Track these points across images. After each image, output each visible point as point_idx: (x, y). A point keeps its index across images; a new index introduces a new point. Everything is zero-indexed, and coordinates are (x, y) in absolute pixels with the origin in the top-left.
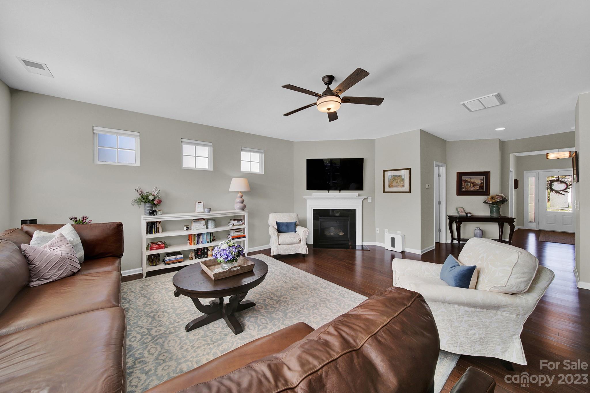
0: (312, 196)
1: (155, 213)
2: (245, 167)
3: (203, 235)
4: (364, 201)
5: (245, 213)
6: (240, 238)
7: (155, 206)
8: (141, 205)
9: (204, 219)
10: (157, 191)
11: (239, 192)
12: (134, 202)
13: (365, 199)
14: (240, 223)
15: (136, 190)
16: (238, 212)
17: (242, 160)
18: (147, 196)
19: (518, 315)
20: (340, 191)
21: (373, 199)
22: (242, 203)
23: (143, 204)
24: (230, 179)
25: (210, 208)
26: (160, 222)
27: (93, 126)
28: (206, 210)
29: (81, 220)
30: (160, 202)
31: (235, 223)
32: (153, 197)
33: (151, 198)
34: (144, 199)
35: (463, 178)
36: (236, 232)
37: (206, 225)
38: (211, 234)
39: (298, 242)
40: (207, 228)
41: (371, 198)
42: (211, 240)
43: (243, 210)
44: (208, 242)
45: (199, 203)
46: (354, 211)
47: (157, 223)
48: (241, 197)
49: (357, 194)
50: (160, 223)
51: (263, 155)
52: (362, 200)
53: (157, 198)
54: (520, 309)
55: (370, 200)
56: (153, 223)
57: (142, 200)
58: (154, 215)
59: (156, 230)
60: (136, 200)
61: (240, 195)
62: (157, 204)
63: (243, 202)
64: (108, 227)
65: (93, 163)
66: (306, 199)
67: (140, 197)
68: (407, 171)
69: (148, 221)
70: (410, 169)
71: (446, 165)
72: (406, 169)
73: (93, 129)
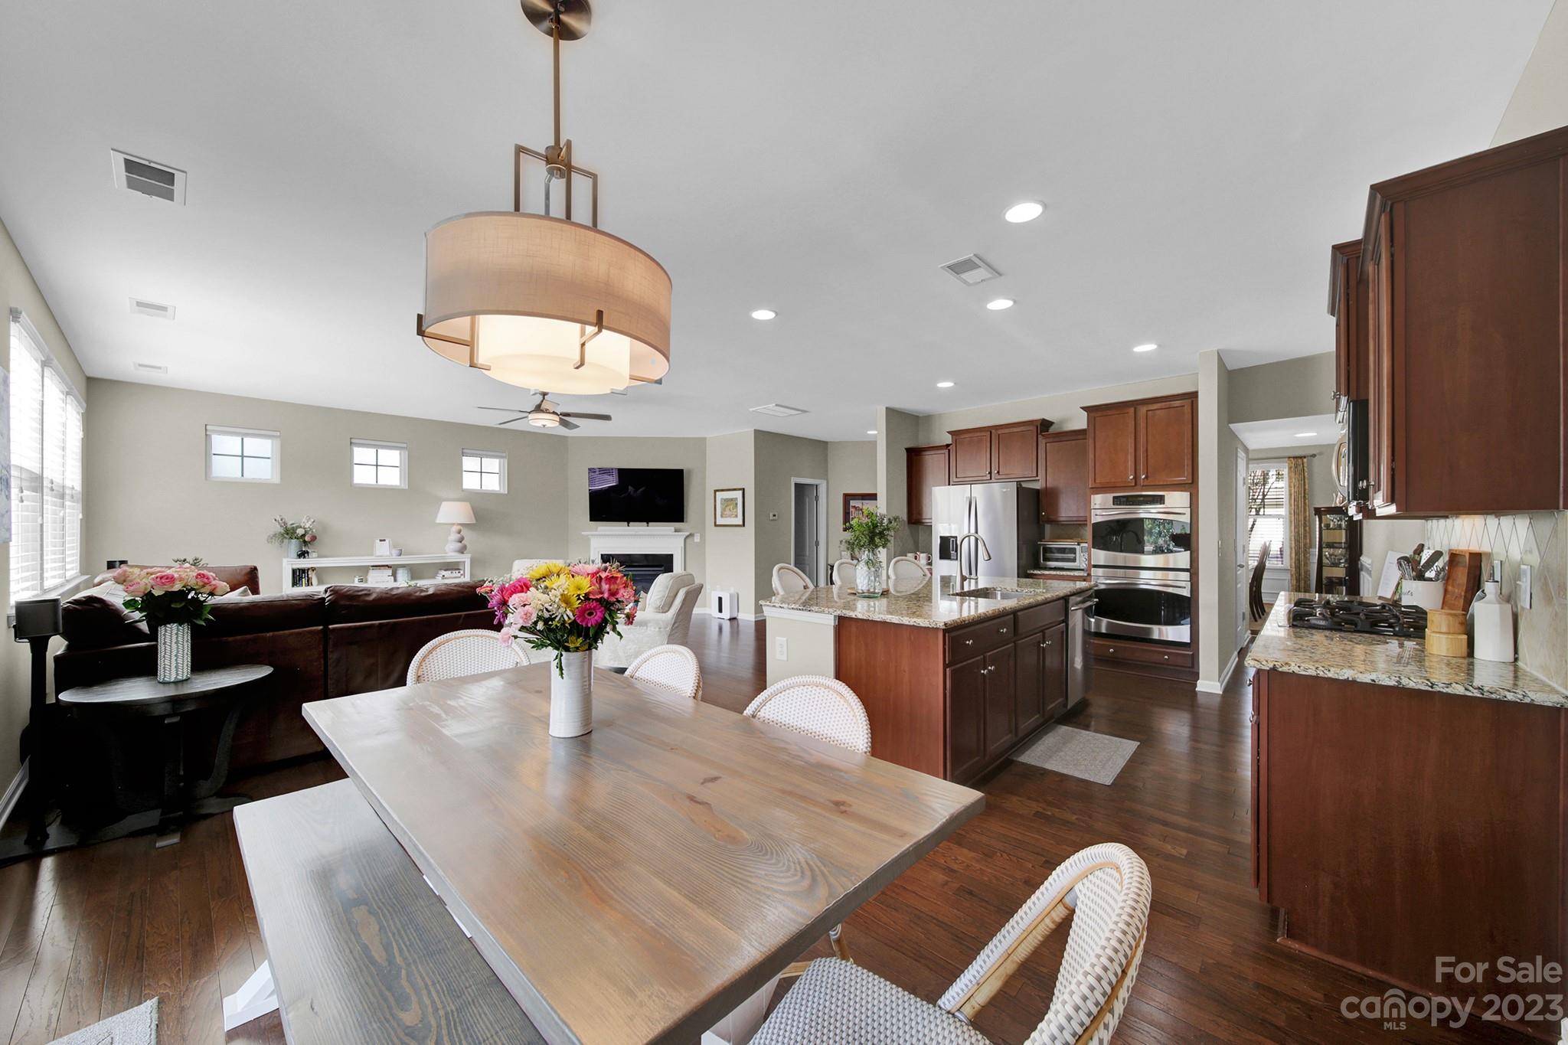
0: (596, 531)
1: (306, 555)
2: (470, 482)
4: (688, 540)
5: (466, 558)
7: (305, 546)
8: (283, 542)
9: (390, 566)
10: (310, 523)
11: (454, 524)
12: (272, 538)
13: (687, 537)
14: (456, 574)
15: (274, 519)
16: (452, 556)
17: (464, 469)
18: (294, 530)
19: (660, 628)
20: (648, 523)
21: (703, 537)
22: (461, 542)
23: (286, 541)
24: (439, 501)
25: (402, 550)
26: (313, 569)
27: (206, 425)
28: (394, 551)
30: (314, 538)
31: (447, 574)
32: (303, 530)
33: (300, 532)
34: (289, 533)
35: (853, 503)
37: (394, 575)
40: (395, 580)
41: (697, 534)
43: (463, 553)
45: (381, 541)
46: (671, 556)
47: (309, 573)
48: (459, 532)
49: (673, 529)
50: (314, 572)
51: (506, 461)
52: (683, 539)
53: (310, 532)
54: (661, 622)
55: (697, 539)
56: (303, 571)
57: (285, 535)
58: (305, 557)
59: (308, 581)
60: (275, 535)
61: (455, 528)
62: (309, 542)
63: (461, 540)
64: (239, 571)
65: (206, 479)
66: (591, 537)
67: (283, 531)
68: (741, 492)
69: (295, 567)
70: (744, 489)
71: (825, 481)
72: (740, 489)
73: (206, 430)
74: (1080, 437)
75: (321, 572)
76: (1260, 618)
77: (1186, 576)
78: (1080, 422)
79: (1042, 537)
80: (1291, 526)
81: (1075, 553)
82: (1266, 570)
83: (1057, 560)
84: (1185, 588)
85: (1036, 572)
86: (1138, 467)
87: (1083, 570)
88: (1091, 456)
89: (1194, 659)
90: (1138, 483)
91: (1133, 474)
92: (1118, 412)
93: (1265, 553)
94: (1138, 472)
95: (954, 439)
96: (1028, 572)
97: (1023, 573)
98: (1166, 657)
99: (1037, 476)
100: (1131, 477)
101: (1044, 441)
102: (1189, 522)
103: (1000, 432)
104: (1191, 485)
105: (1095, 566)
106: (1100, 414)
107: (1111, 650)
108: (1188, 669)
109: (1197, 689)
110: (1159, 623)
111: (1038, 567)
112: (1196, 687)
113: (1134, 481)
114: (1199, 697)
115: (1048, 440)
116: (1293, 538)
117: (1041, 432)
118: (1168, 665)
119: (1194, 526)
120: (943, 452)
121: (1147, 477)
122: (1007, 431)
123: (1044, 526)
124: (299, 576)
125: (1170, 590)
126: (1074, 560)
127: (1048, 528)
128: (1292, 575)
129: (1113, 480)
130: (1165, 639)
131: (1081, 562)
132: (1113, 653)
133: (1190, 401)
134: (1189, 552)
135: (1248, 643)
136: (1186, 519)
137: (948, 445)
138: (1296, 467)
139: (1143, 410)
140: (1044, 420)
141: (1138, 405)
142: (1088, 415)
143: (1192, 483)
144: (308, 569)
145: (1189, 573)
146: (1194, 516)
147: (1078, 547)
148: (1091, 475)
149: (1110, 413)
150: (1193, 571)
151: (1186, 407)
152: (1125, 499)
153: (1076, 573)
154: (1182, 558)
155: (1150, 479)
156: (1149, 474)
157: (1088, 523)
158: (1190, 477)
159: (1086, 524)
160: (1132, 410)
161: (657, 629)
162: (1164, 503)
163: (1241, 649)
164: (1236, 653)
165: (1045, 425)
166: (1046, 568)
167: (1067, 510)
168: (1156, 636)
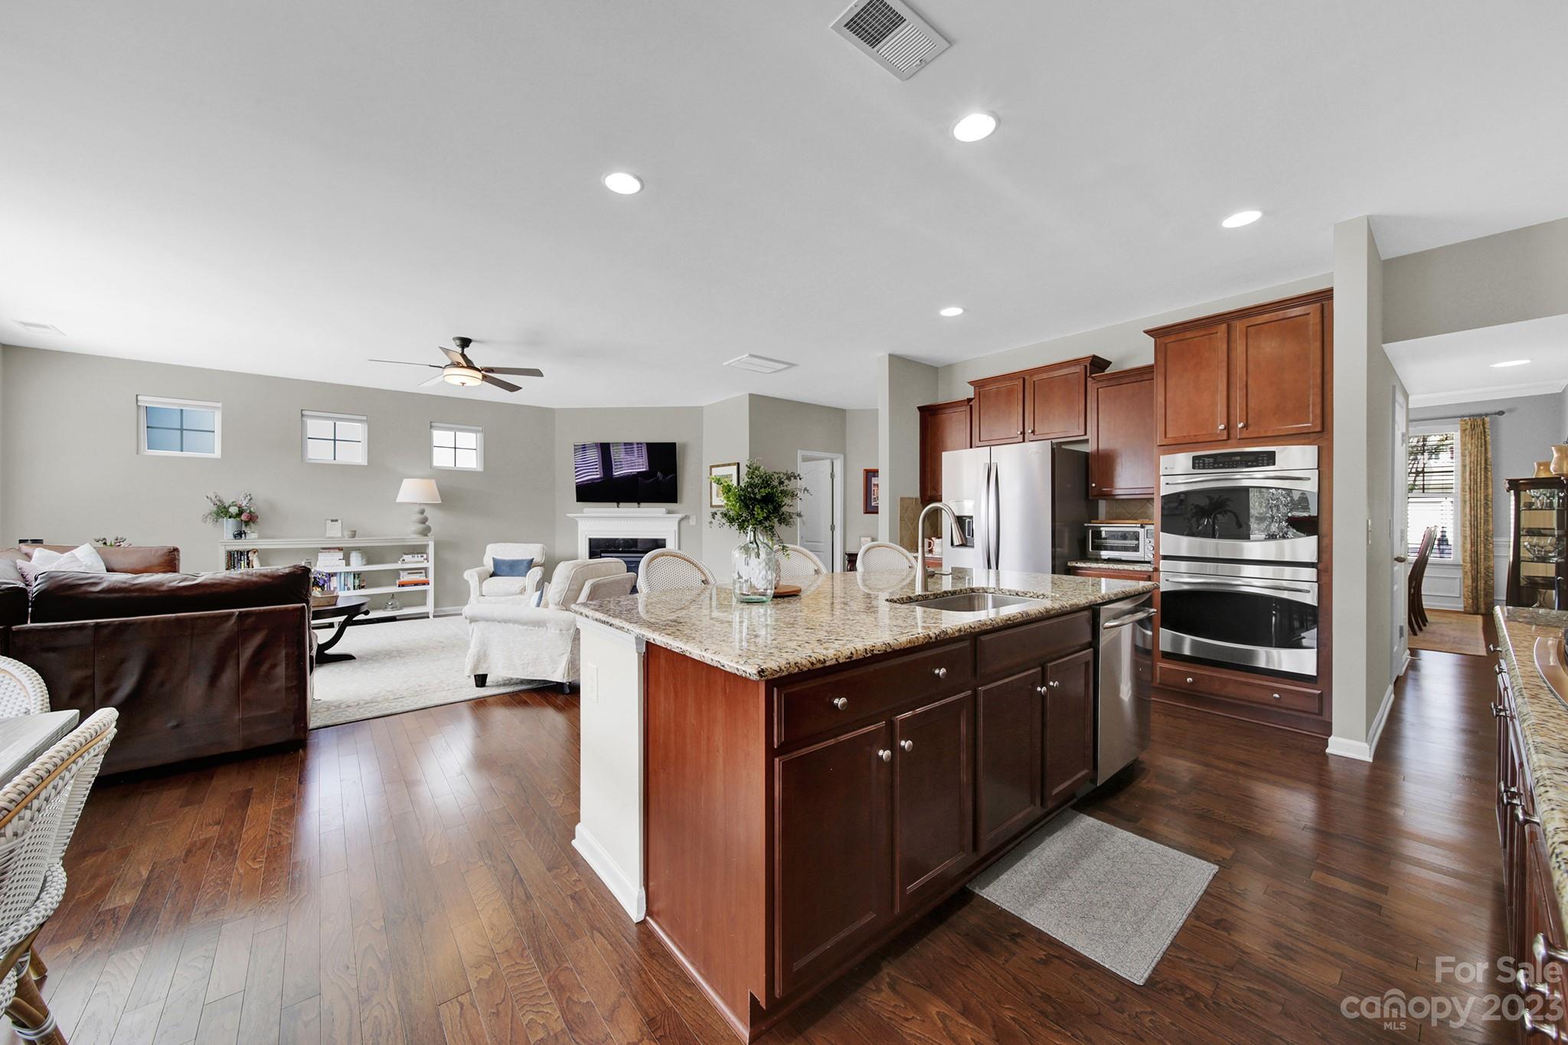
0: (583, 513)
1: (246, 535)
2: (442, 459)
3: (338, 575)
4: (683, 523)
6: (416, 585)
7: (243, 526)
8: (218, 521)
9: (340, 549)
10: (247, 500)
11: (417, 503)
12: (206, 517)
13: (682, 518)
14: (418, 558)
15: (208, 497)
16: (420, 540)
17: (435, 444)
18: (229, 507)
20: (638, 504)
21: (699, 520)
22: (424, 523)
23: (222, 519)
24: (401, 478)
25: (355, 531)
26: (255, 551)
27: (137, 396)
28: (346, 533)
29: (113, 543)
30: (253, 517)
32: (237, 509)
34: (223, 511)
35: (875, 481)
36: (409, 573)
37: (347, 560)
38: (357, 575)
39: (518, 592)
40: (348, 564)
41: (695, 517)
42: (354, 586)
43: (426, 535)
44: (349, 589)
45: (332, 521)
46: (663, 541)
47: (249, 555)
48: (422, 512)
49: (665, 510)
50: (256, 553)
51: (482, 436)
52: (678, 519)
53: (247, 511)
55: (692, 522)
56: (241, 553)
57: (220, 514)
58: (244, 538)
59: (248, 564)
60: (209, 514)
61: (417, 509)
62: (247, 522)
63: (424, 521)
64: (153, 552)
65: (138, 453)
66: (577, 519)
67: (216, 508)
68: (735, 467)
69: (230, 548)
70: (738, 464)
71: (842, 456)
72: (734, 464)
73: (137, 400)
74: (1146, 377)
75: (265, 555)
76: (1421, 630)
77: (1310, 574)
78: (1144, 354)
79: (1093, 515)
80: (1464, 508)
81: (1138, 539)
82: (1427, 566)
83: (1112, 549)
84: (1309, 592)
85: (1079, 565)
86: (1232, 412)
87: (1149, 562)
88: (1161, 399)
89: (1324, 702)
90: (1232, 436)
91: (1225, 421)
92: (1202, 333)
93: (1429, 542)
94: (1232, 418)
95: (977, 391)
96: (1069, 564)
97: (1061, 566)
98: (1277, 696)
99: (1086, 434)
100: (1222, 427)
101: (1095, 386)
102: (1316, 490)
103: (1036, 378)
104: (1321, 434)
105: (1165, 558)
106: (1173, 338)
107: (1189, 680)
108: (1314, 717)
109: (1327, 751)
110: (1268, 643)
111: (1084, 557)
112: (1327, 746)
113: (1225, 432)
114: (1333, 765)
115: (1100, 384)
116: (1468, 523)
117: (1091, 374)
118: (1280, 707)
119: (1325, 499)
120: (963, 409)
121: (1246, 426)
122: (1045, 376)
123: (1098, 502)
124: (234, 559)
125: (1285, 595)
126: (1136, 549)
127: (1102, 505)
128: (1465, 573)
129: (1193, 433)
130: (1276, 668)
131: (1145, 552)
132: (1191, 683)
133: (1319, 305)
134: (1315, 538)
135: (1407, 669)
136: (1311, 487)
137: (969, 400)
138: (1473, 429)
139: (1239, 326)
140: (1094, 356)
141: (1233, 319)
142: (1156, 342)
143: (1323, 430)
144: (248, 552)
145: (1315, 570)
146: (1325, 483)
147: (1141, 531)
148: (1161, 427)
149: (1189, 335)
150: (1323, 566)
151: (1311, 315)
152: (1211, 460)
153: (1137, 567)
154: (1305, 547)
155: (1250, 429)
156: (1249, 422)
157: (1155, 497)
158: (1319, 422)
159: (1153, 499)
160: (1224, 327)
161: (558, 631)
162: (1274, 464)
163: (1398, 678)
164: (1391, 687)
165: (1097, 364)
166: (1098, 560)
167: (1127, 480)
168: (1262, 663)
